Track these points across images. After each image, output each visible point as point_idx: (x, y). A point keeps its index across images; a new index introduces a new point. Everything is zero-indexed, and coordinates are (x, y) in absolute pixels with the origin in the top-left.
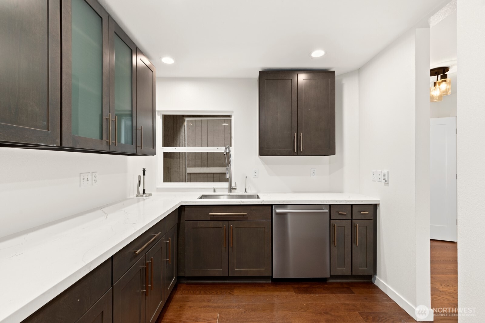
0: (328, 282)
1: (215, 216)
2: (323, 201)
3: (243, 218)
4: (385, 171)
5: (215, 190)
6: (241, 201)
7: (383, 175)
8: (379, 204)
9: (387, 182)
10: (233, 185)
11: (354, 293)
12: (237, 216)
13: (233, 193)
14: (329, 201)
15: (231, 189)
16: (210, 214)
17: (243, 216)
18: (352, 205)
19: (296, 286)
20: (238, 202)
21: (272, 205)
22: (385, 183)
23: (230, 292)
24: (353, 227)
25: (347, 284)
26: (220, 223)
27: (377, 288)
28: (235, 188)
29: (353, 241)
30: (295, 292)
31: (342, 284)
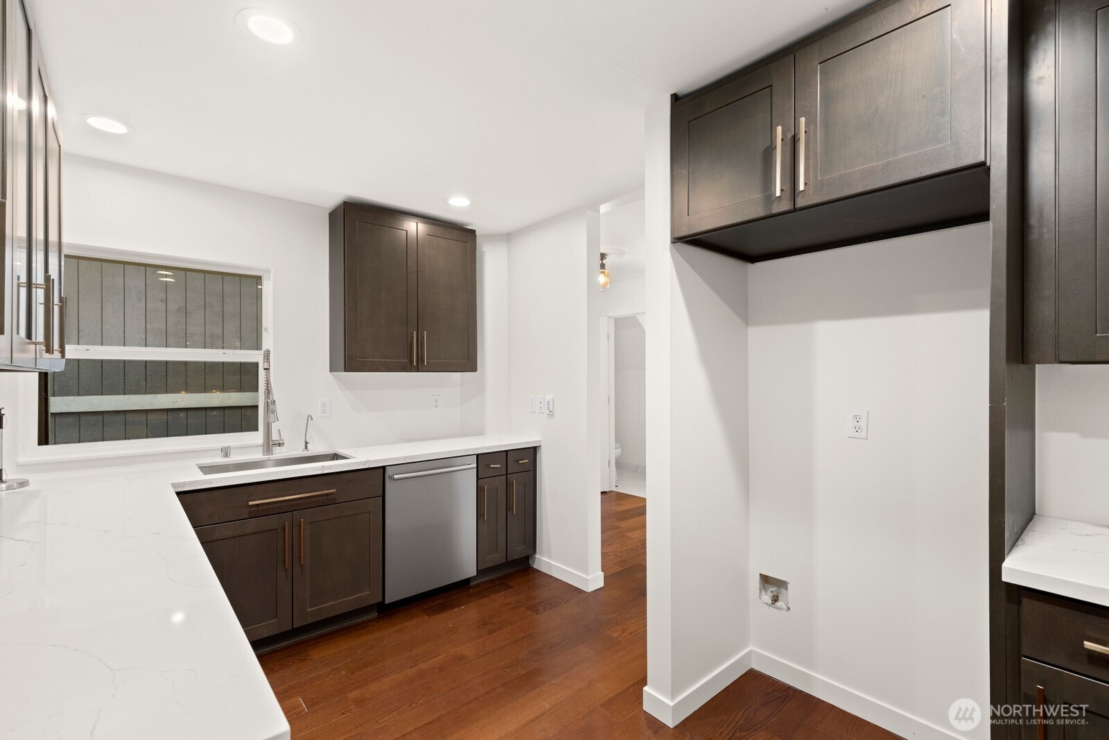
0: (472, 583)
1: (260, 508)
2: (469, 450)
3: (328, 501)
4: (549, 397)
5: (226, 452)
6: (323, 466)
7: (546, 402)
8: (540, 446)
9: (551, 414)
10: (275, 437)
11: (512, 587)
12: (314, 499)
13: (276, 454)
14: (476, 449)
15: (269, 445)
16: (251, 503)
17: (325, 497)
18: (507, 451)
19: (425, 607)
20: (316, 469)
21: (384, 468)
22: (548, 414)
23: (303, 658)
24: (508, 485)
25: (498, 579)
26: (273, 521)
27: (538, 571)
28: (280, 442)
29: (508, 508)
30: (427, 615)
31: (492, 581)
